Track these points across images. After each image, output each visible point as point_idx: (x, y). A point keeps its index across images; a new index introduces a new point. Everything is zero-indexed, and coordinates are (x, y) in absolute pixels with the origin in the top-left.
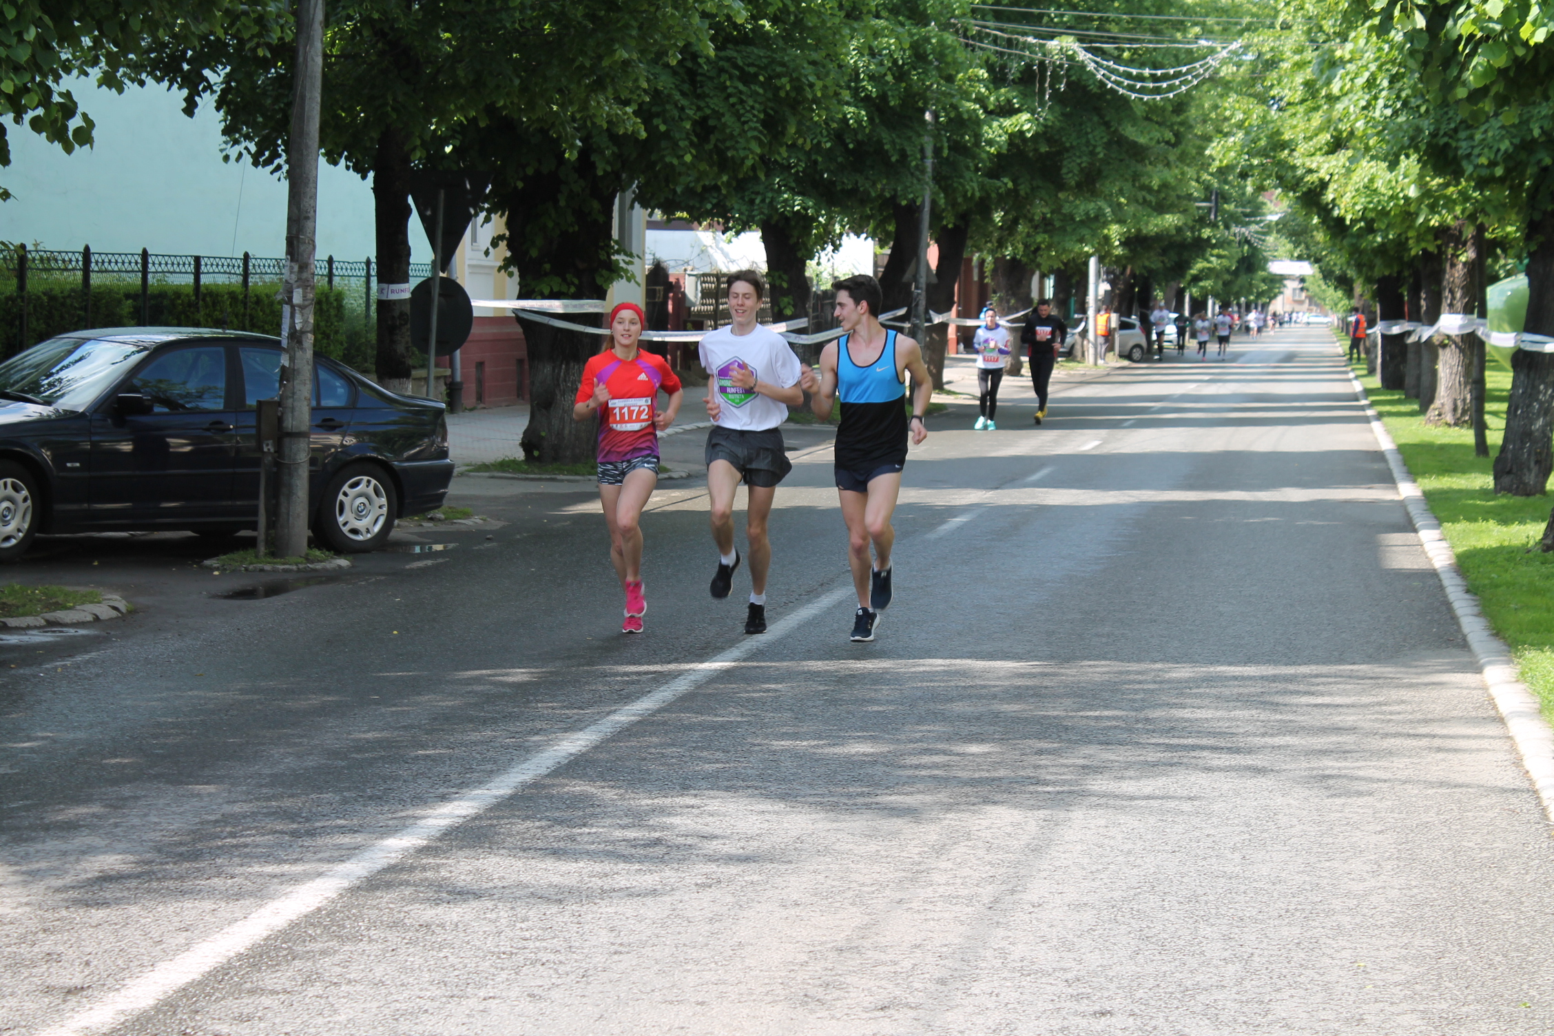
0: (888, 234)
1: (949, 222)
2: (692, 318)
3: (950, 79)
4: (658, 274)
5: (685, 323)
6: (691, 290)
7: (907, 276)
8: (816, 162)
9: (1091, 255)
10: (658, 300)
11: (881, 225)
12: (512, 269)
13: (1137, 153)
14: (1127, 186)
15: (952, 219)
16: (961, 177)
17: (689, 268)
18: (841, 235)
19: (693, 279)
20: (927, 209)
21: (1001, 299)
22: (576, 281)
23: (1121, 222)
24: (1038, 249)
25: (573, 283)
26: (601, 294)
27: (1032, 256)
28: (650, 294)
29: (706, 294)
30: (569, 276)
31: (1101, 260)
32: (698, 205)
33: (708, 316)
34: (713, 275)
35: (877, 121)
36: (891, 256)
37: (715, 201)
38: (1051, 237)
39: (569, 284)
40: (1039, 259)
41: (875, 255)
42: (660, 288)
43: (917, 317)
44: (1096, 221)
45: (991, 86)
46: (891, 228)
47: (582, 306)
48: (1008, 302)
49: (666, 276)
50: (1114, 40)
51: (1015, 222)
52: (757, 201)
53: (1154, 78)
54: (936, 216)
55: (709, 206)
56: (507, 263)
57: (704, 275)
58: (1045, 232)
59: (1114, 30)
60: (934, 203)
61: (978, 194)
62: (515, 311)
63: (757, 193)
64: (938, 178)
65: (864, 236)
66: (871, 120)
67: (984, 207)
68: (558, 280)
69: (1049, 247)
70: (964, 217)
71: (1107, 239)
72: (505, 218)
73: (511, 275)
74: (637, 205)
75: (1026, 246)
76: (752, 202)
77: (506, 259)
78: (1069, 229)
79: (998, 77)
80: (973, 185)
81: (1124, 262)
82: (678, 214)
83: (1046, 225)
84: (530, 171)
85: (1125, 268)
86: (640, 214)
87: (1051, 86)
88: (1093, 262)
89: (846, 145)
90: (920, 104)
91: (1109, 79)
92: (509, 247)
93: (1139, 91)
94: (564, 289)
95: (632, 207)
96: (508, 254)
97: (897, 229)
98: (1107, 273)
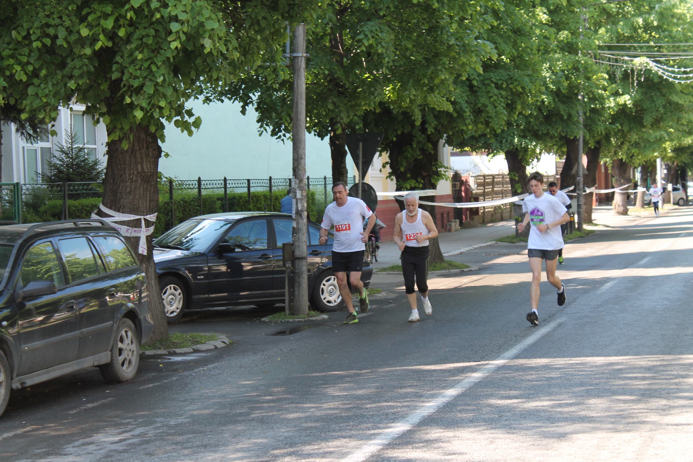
0: (563, 153)
1: (592, 145)
2: (473, 196)
3: (588, 79)
4: (457, 177)
5: (470, 198)
6: (472, 183)
7: (574, 172)
8: (530, 122)
9: (658, 157)
10: (457, 188)
11: (561, 147)
12: (392, 177)
13: (678, 108)
14: (675, 125)
15: (594, 144)
16: (596, 125)
17: (471, 173)
18: (540, 153)
19: (473, 178)
20: (581, 140)
21: (616, 180)
22: (422, 181)
23: (671, 140)
24: (633, 156)
25: (421, 183)
26: (434, 187)
27: (630, 159)
28: (454, 186)
29: (479, 185)
30: (419, 179)
31: (663, 159)
32: (475, 144)
33: (481, 195)
34: (482, 176)
35: (557, 100)
36: (565, 162)
37: (483, 142)
38: (639, 150)
39: (419, 183)
40: (633, 161)
41: (557, 162)
42: (458, 183)
43: (579, 190)
44: (661, 140)
45: (609, 82)
46: (565, 149)
47: (426, 193)
48: (620, 181)
49: (460, 177)
50: (665, 56)
51: (622, 143)
52: (504, 141)
53: (685, 73)
54: (586, 143)
55: (481, 145)
56: (391, 174)
57: (478, 176)
58: (636, 147)
59: (665, 52)
60: (584, 137)
61: (604, 133)
62: (395, 197)
63: (504, 138)
64: (586, 126)
65: (552, 154)
66: (554, 100)
67: (607, 137)
68: (414, 181)
69: (638, 155)
70: (598, 142)
71: (665, 149)
72: (388, 154)
73: (392, 180)
74: (446, 145)
75: (627, 155)
76: (501, 142)
77: (389, 173)
78: (648, 146)
79: (612, 78)
80: (601, 128)
81: (673, 159)
82: (466, 149)
83: (636, 145)
84: (399, 132)
85: (674, 162)
86: (448, 149)
87: (637, 79)
88: (658, 161)
89: (543, 113)
90: (576, 91)
91: (664, 74)
92: (391, 167)
93: (679, 79)
94: (417, 185)
95: (444, 146)
96: (390, 171)
97: (568, 149)
98: (666, 165)
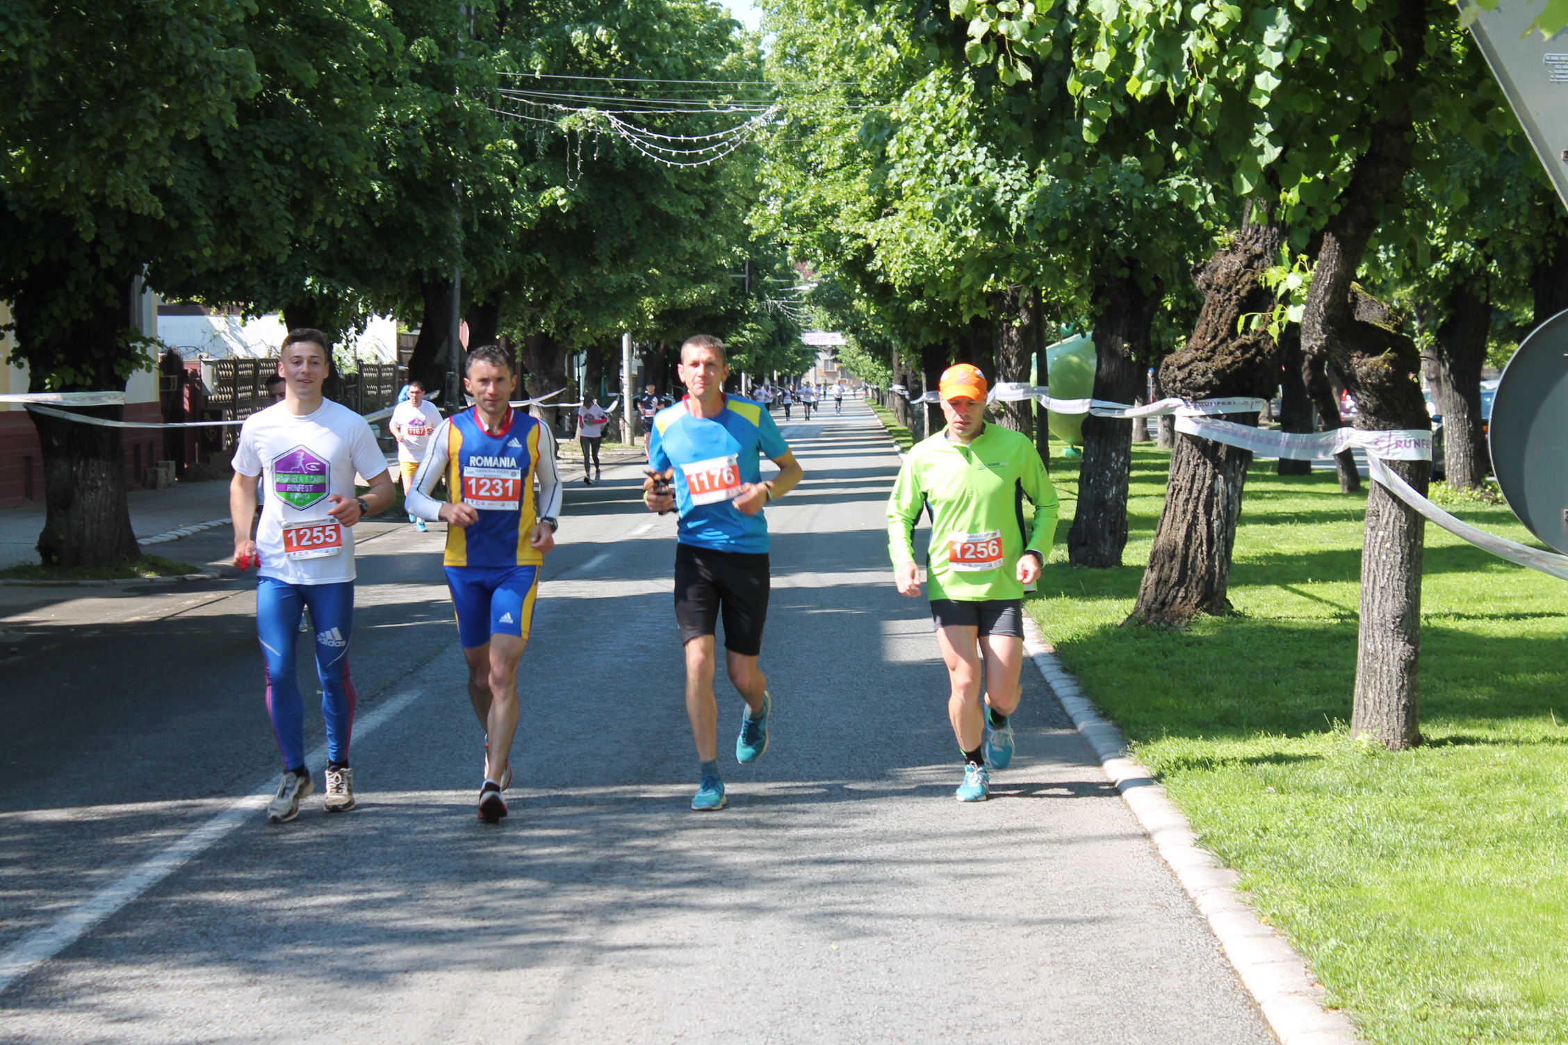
0: (416, 315)
1: (479, 299)
2: (210, 408)
3: (477, 150)
4: (172, 362)
5: (202, 412)
6: (206, 375)
7: (439, 358)
8: (341, 240)
9: (625, 331)
10: (173, 388)
11: (409, 303)
12: (22, 360)
13: (671, 225)
14: (662, 260)
15: (483, 297)
16: (490, 253)
17: (205, 355)
18: (365, 316)
19: (209, 367)
20: (458, 286)
21: (533, 379)
22: (92, 372)
23: (655, 294)
24: (571, 325)
25: (89, 375)
26: (120, 385)
27: (564, 334)
28: (164, 383)
29: (222, 382)
30: (85, 367)
31: (634, 335)
32: (214, 288)
33: (226, 405)
34: (230, 362)
35: (404, 195)
36: (420, 336)
37: (234, 284)
38: (583, 312)
39: (85, 375)
40: (571, 336)
41: (399, 336)
42: (174, 377)
43: (451, 400)
44: (631, 293)
45: (521, 158)
46: (419, 308)
47: (99, 398)
48: (541, 381)
49: (181, 363)
50: (642, 106)
51: (548, 298)
52: (281, 283)
53: (688, 145)
54: (466, 294)
55: (229, 289)
56: (17, 354)
57: (221, 362)
58: (577, 308)
59: (645, 98)
60: (463, 281)
61: (507, 272)
62: (26, 405)
63: (281, 275)
64: (468, 253)
65: (389, 316)
66: (398, 194)
67: (515, 284)
68: (72, 371)
69: (582, 325)
70: (495, 294)
71: (641, 313)
72: (12, 306)
73: (20, 366)
74: (148, 288)
75: (559, 323)
76: (275, 284)
77: (14, 350)
78: (602, 304)
79: (526, 151)
80: (502, 260)
81: (657, 337)
82: (194, 299)
83: (579, 301)
84: (36, 260)
85: (658, 343)
86: (152, 299)
87: (582, 156)
88: (625, 339)
89: (372, 224)
90: (448, 177)
91: (643, 146)
92: (19, 337)
93: (673, 159)
94: (80, 380)
95: (144, 291)
96: (17, 345)
97: (426, 307)
98: (641, 349)
